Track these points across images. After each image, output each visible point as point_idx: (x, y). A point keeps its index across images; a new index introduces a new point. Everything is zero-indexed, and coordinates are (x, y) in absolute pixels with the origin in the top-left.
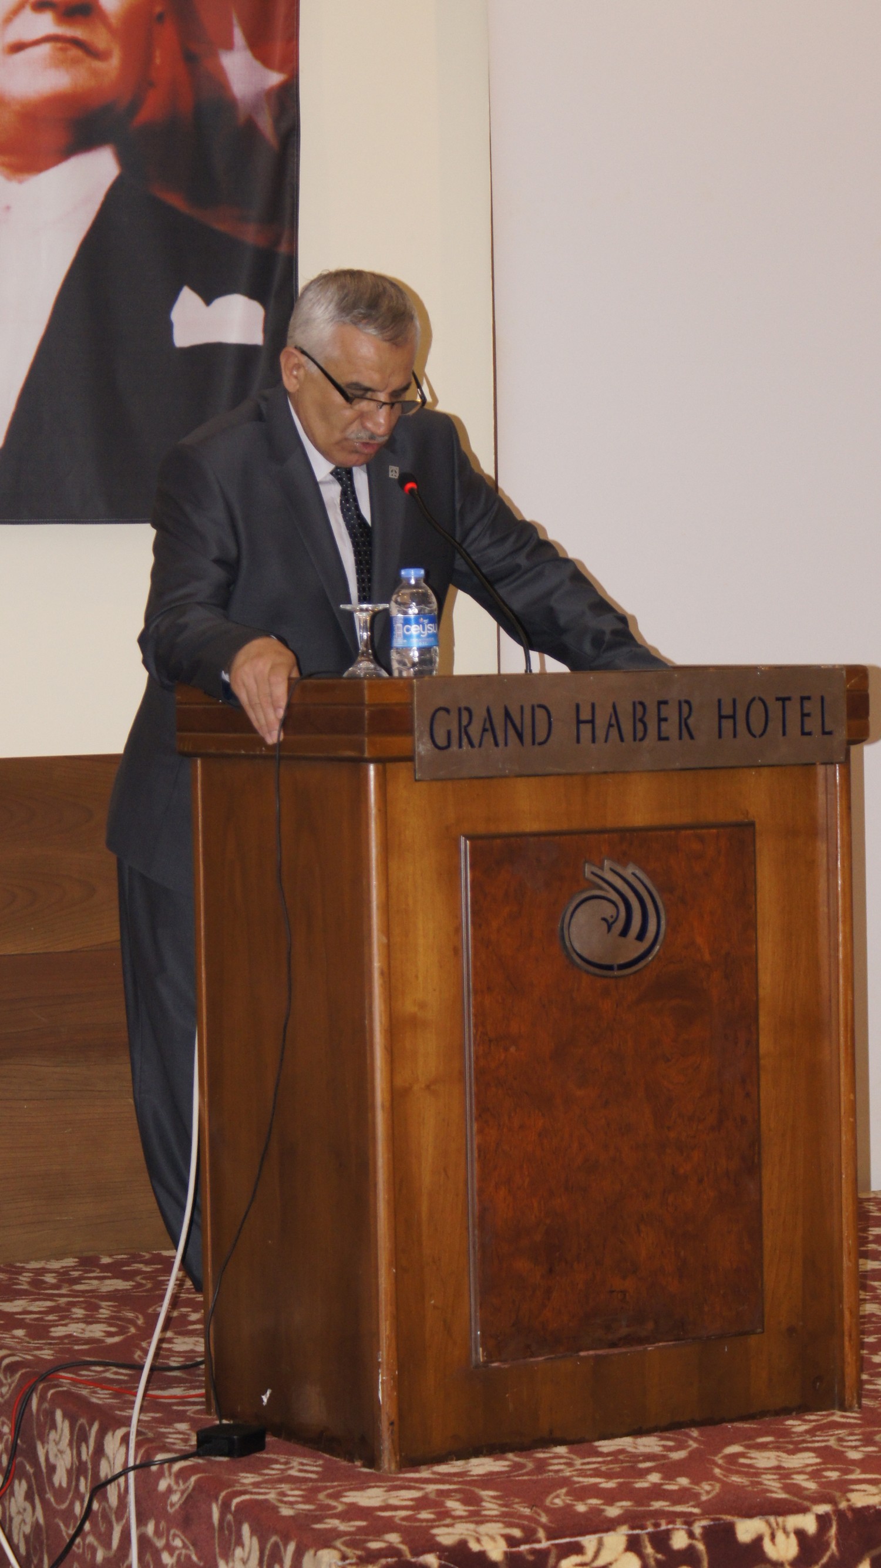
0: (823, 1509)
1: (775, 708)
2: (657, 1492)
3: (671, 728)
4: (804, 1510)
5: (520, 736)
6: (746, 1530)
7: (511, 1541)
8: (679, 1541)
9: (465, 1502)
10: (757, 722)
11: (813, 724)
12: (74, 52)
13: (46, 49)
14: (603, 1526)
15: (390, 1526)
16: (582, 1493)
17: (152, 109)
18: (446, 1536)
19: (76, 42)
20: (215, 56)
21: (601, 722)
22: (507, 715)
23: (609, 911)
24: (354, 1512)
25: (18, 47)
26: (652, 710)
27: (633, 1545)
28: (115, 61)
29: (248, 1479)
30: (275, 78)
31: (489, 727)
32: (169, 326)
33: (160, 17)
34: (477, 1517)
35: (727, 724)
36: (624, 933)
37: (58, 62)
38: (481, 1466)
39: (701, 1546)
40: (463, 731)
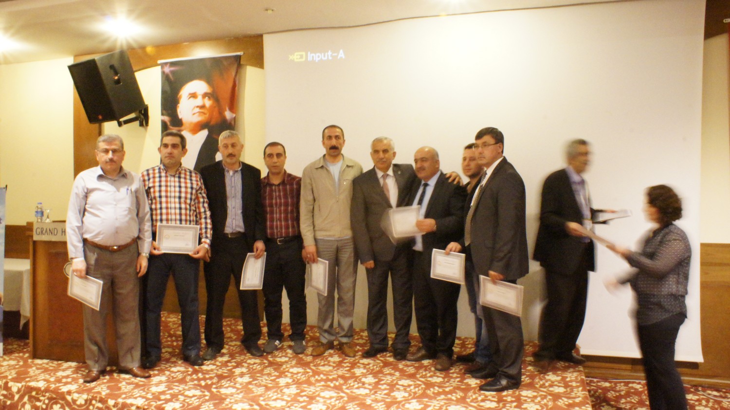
12: (202, 114)
13: (197, 114)
17: (213, 123)
19: (202, 112)
20: (224, 112)
25: (194, 114)
28: (207, 116)
30: (234, 115)
31: (46, 231)
32: (215, 159)
33: (215, 107)
37: (199, 116)
39: (3, 385)
40: (42, 232)
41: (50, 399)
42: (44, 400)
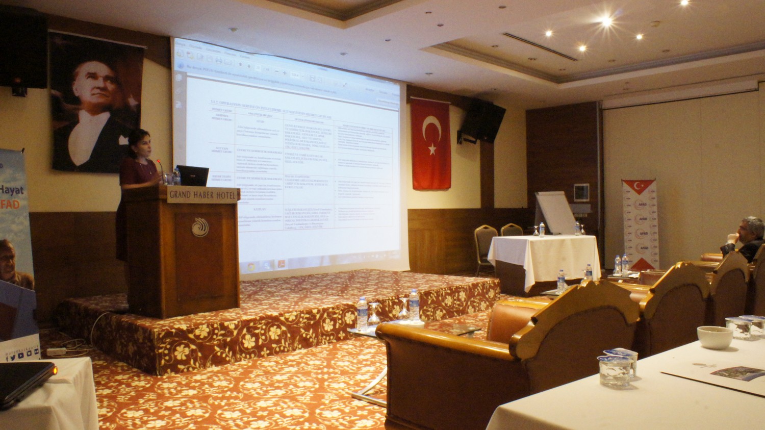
0: (238, 320)
1: (226, 194)
2: (210, 319)
3: (209, 196)
4: (235, 320)
5: (185, 196)
6: (226, 324)
7: (187, 327)
8: (215, 326)
9: (178, 322)
10: (223, 197)
11: (232, 197)
12: (103, 96)
13: (98, 95)
14: (202, 324)
15: (166, 326)
16: (198, 320)
17: (116, 106)
18: (176, 327)
19: (103, 94)
20: (128, 99)
21: (198, 194)
22: (183, 193)
23: (199, 226)
24: (159, 324)
26: (206, 193)
27: (208, 327)
28: (110, 98)
29: (139, 321)
30: (136, 103)
31: (180, 194)
32: (118, 141)
33: (118, 92)
34: (181, 324)
35: (219, 196)
36: (202, 230)
37: (100, 97)
38: (179, 318)
39: (219, 327)
40: (176, 195)
41: (266, 324)
42: (262, 326)
